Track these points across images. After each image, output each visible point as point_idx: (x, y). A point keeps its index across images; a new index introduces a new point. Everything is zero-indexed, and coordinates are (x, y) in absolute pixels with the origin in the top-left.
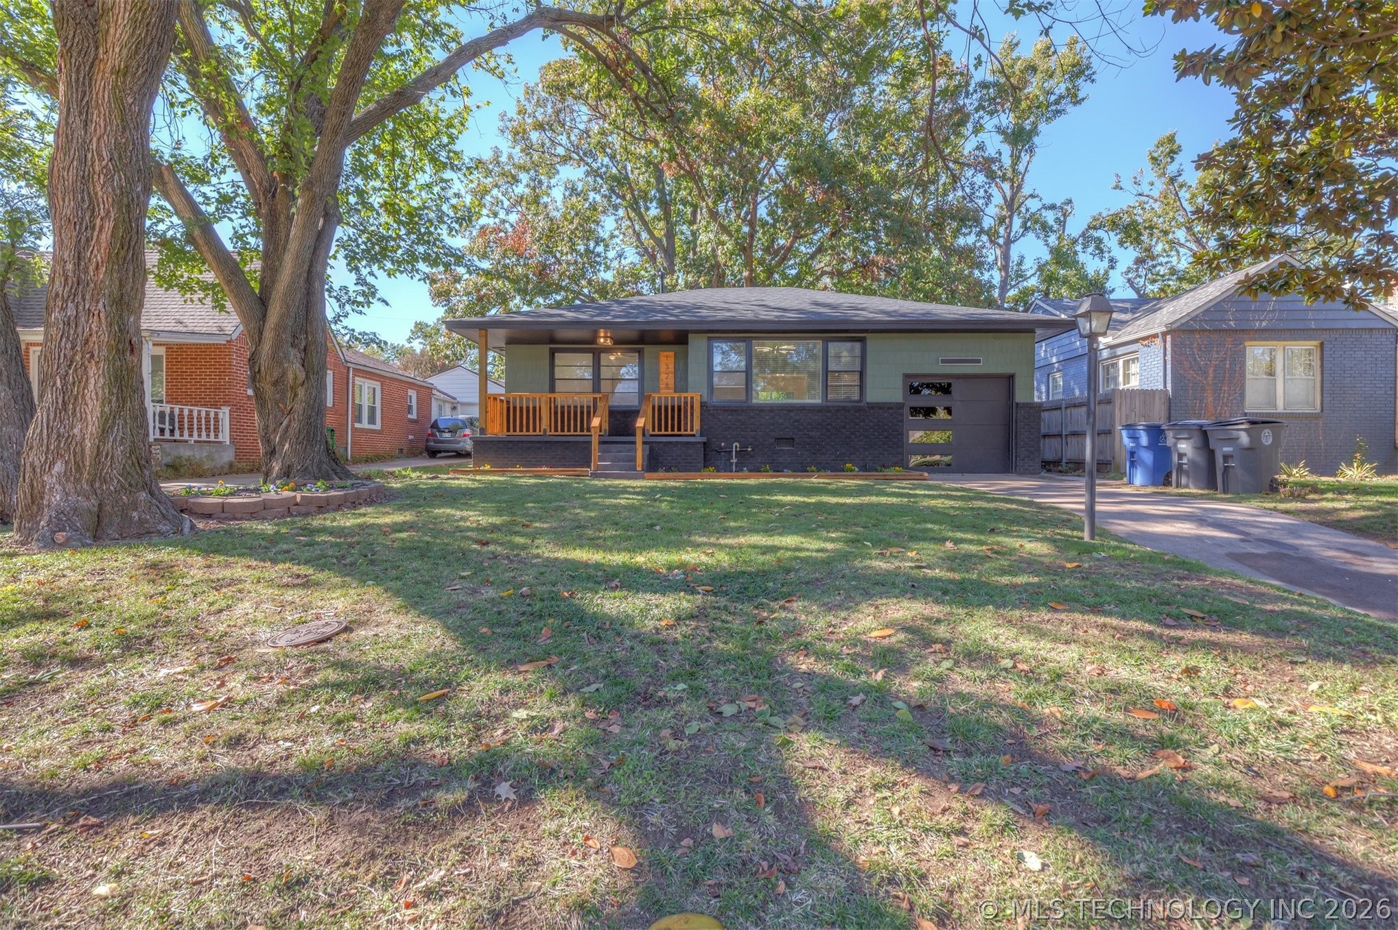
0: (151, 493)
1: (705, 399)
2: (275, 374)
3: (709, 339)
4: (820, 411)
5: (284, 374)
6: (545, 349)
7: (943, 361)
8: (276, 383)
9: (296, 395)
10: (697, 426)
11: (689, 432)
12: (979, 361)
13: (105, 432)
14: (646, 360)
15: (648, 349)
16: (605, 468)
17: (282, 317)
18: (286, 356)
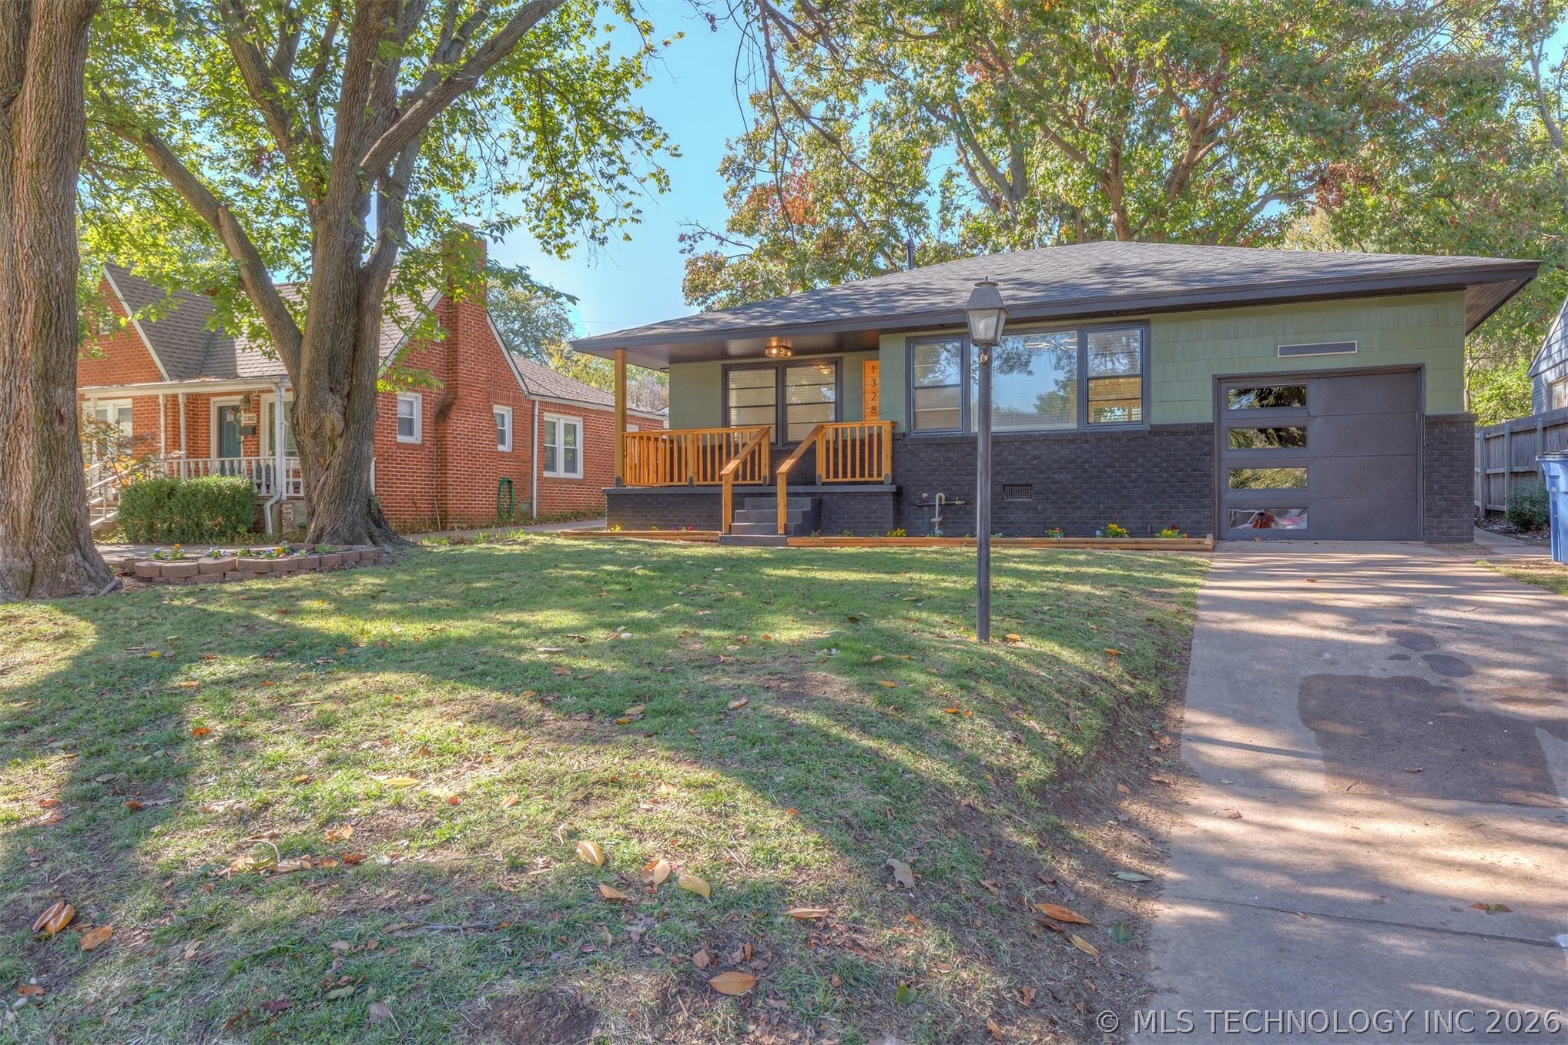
0: (85, 557)
1: (903, 428)
2: (313, 425)
3: (908, 340)
4: (1072, 441)
5: (321, 426)
6: (717, 366)
7: (1284, 351)
8: (315, 436)
9: (335, 448)
10: (887, 469)
11: (875, 478)
12: (1351, 347)
13: (37, 498)
14: (846, 376)
15: (848, 358)
16: (744, 530)
17: (313, 362)
18: (323, 405)
